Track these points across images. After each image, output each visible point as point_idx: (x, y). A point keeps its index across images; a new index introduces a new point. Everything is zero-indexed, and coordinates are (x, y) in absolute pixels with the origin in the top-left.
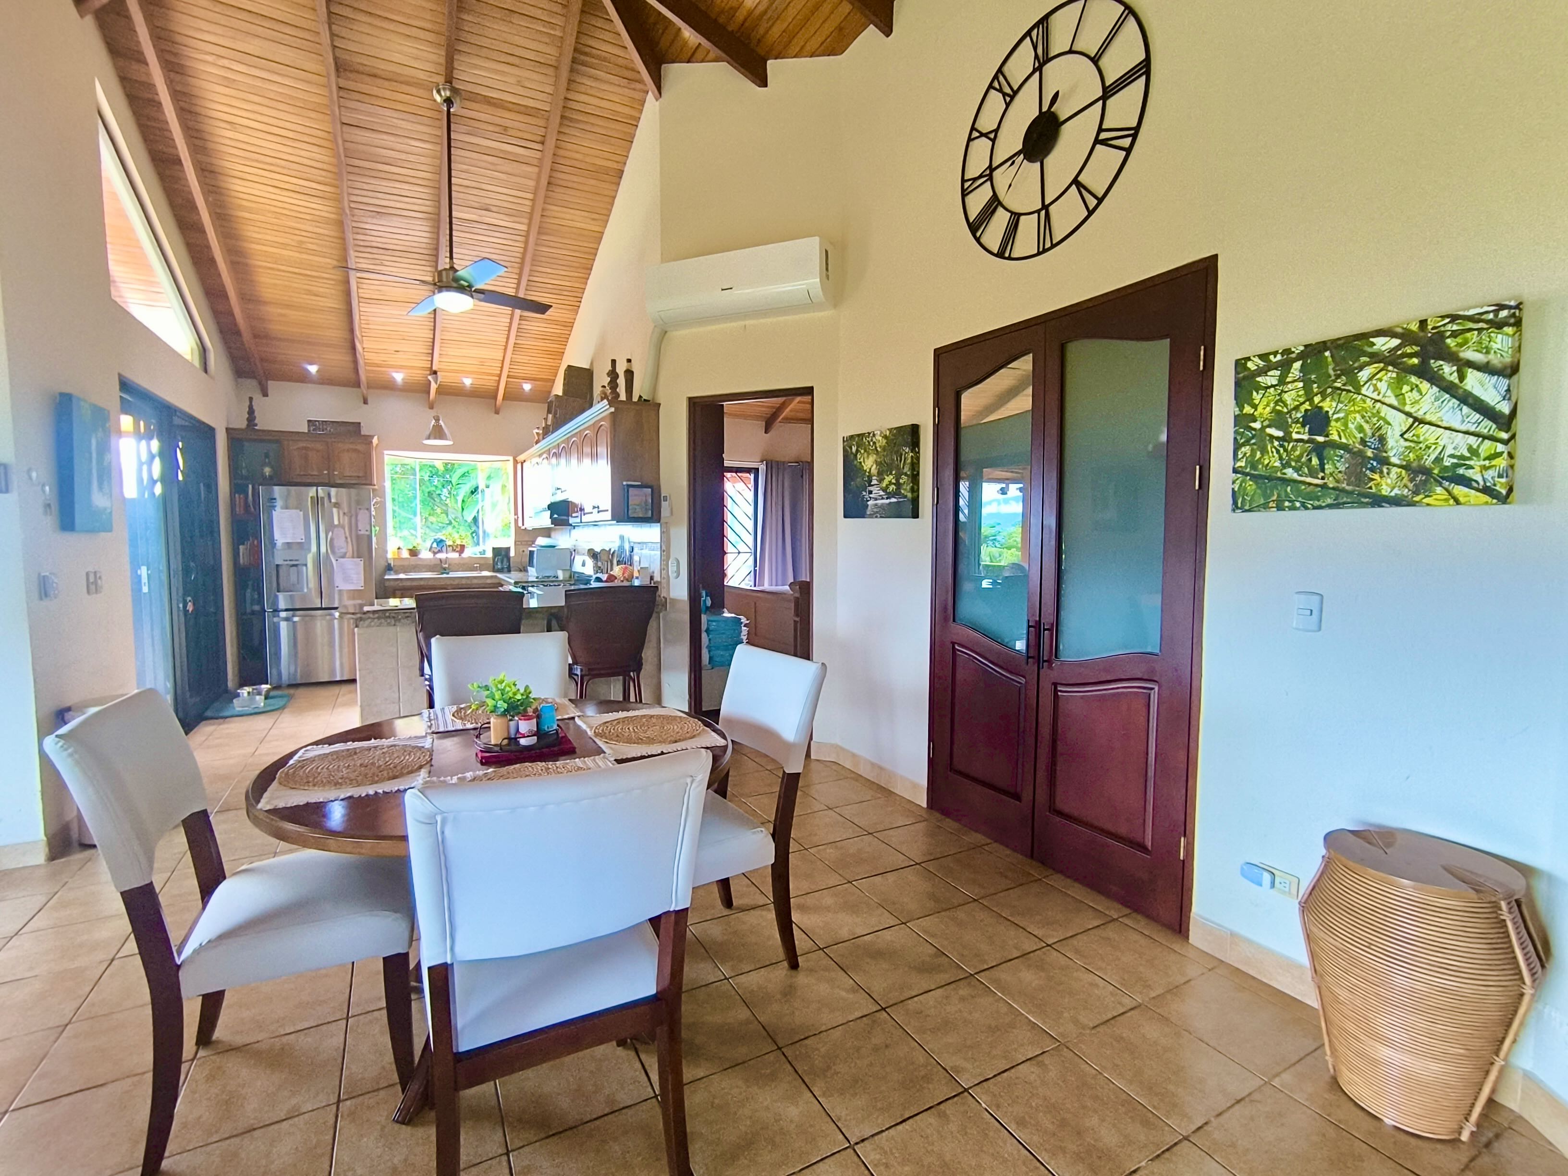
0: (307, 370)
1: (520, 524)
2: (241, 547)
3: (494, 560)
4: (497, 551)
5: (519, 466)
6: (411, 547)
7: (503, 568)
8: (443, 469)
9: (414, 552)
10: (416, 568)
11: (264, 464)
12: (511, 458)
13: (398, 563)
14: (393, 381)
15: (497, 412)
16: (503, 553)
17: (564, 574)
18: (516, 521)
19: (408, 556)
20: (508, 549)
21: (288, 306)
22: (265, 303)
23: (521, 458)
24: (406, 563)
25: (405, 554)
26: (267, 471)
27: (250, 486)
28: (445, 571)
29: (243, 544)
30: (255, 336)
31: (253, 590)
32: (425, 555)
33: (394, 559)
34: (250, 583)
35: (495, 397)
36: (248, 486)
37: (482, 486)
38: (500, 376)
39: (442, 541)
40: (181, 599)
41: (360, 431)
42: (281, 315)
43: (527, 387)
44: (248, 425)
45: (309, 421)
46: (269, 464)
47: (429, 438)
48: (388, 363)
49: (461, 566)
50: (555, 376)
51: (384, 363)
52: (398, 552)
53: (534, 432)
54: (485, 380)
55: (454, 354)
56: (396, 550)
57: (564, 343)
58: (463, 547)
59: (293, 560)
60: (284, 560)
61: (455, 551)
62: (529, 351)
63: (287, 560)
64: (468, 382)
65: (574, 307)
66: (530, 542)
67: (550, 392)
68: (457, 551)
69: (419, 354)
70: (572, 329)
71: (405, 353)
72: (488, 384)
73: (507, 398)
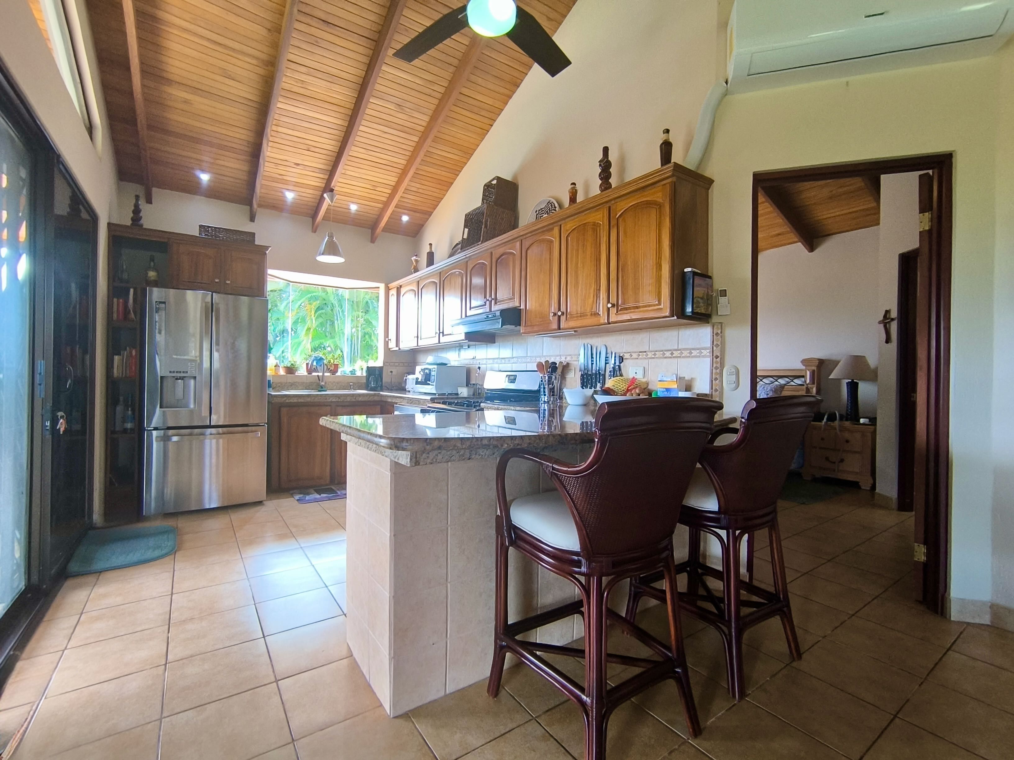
0: (199, 178)
1: (392, 345)
2: (116, 358)
3: (367, 379)
4: (370, 370)
5: (393, 292)
6: (289, 365)
7: (377, 387)
9: (290, 370)
10: (293, 386)
11: (149, 268)
12: (382, 286)
13: (277, 380)
14: (283, 200)
15: (373, 240)
16: (377, 372)
18: (386, 343)
19: (286, 374)
20: (381, 368)
21: (196, 90)
22: (169, 82)
23: (396, 284)
24: (284, 380)
25: (282, 372)
26: (152, 274)
27: (132, 291)
28: (321, 388)
29: (119, 354)
30: (150, 127)
31: (126, 406)
32: (302, 371)
33: (273, 376)
34: (121, 398)
35: (377, 226)
36: (129, 291)
38: (386, 204)
39: (321, 359)
40: (49, 415)
41: (254, 241)
42: (186, 102)
43: (405, 218)
44: (132, 223)
45: (201, 226)
46: (155, 269)
48: (285, 178)
49: (334, 384)
50: (435, 209)
51: (280, 177)
52: (275, 370)
53: (413, 259)
54: (370, 208)
55: (352, 173)
56: (274, 368)
57: (457, 173)
58: (336, 366)
59: (180, 372)
60: (170, 372)
61: (329, 370)
62: (423, 179)
63: (174, 372)
64: (354, 208)
65: (484, 131)
66: (397, 364)
67: (423, 225)
68: (331, 370)
69: (317, 170)
70: (471, 157)
71: (304, 168)
72: (371, 212)
73: (386, 229)
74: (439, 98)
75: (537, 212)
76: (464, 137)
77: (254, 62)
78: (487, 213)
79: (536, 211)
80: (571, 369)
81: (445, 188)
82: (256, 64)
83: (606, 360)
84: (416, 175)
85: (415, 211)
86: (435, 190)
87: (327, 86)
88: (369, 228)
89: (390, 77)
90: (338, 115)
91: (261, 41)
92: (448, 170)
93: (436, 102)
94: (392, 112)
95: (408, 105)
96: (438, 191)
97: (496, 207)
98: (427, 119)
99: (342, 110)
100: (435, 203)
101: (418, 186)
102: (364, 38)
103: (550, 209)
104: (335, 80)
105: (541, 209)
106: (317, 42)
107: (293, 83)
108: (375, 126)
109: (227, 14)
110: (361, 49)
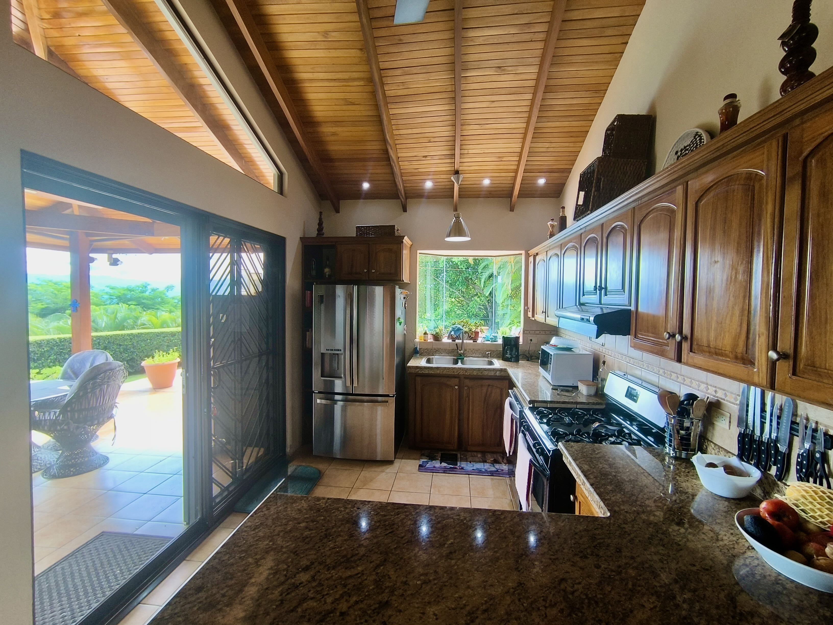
1: (530, 314)
3: (504, 348)
4: (506, 340)
5: (531, 259)
6: (435, 332)
7: (511, 358)
8: (473, 263)
9: (436, 338)
10: (436, 355)
11: (326, 266)
12: (523, 252)
13: (424, 347)
14: (425, 189)
15: (512, 209)
16: (513, 342)
17: (588, 391)
18: (526, 312)
19: (432, 340)
20: (517, 338)
23: (533, 251)
24: (429, 347)
25: (430, 339)
26: (328, 271)
28: (459, 359)
32: (446, 340)
33: (420, 343)
35: (510, 195)
37: (495, 273)
38: (516, 171)
41: (393, 233)
42: (334, 134)
43: (542, 182)
44: (317, 234)
45: (357, 227)
46: (329, 266)
47: (449, 236)
48: (420, 170)
49: (473, 351)
50: (573, 164)
51: (416, 171)
52: (424, 337)
53: (548, 223)
54: (503, 178)
55: (474, 151)
56: (423, 335)
57: (590, 118)
58: (477, 333)
59: (333, 350)
60: (327, 350)
61: (470, 338)
62: (550, 136)
63: (329, 350)
64: (486, 182)
65: (616, 55)
66: (538, 332)
67: (564, 184)
68: (472, 338)
69: (443, 157)
70: (605, 94)
71: (432, 158)
72: (505, 182)
73: (522, 195)
74: (544, 39)
75: (679, 154)
76: (589, 72)
77: (362, 83)
78: (598, 171)
79: (677, 153)
80: (723, 415)
81: (580, 139)
82: (363, 85)
83: (792, 429)
84: (536, 135)
85: (551, 171)
86: (567, 144)
87: (424, 78)
88: (507, 197)
89: (480, 41)
90: (443, 102)
91: (360, 62)
92: (578, 119)
93: (540, 45)
94: (494, 78)
95: (510, 62)
96: (571, 145)
97: (613, 160)
98: (535, 69)
99: (444, 95)
100: (572, 158)
101: (547, 145)
102: (440, 12)
103: (697, 145)
104: (430, 69)
105: (685, 147)
106: (400, 40)
107: (396, 88)
108: (481, 98)
109: (330, 52)
110: (441, 26)
